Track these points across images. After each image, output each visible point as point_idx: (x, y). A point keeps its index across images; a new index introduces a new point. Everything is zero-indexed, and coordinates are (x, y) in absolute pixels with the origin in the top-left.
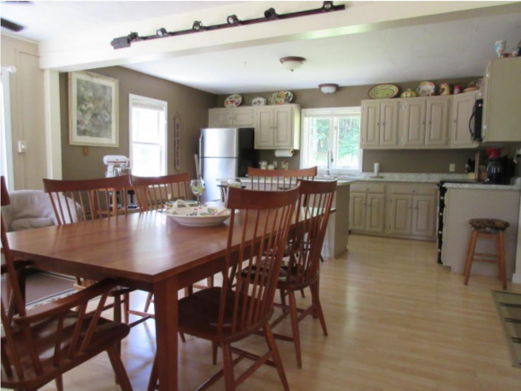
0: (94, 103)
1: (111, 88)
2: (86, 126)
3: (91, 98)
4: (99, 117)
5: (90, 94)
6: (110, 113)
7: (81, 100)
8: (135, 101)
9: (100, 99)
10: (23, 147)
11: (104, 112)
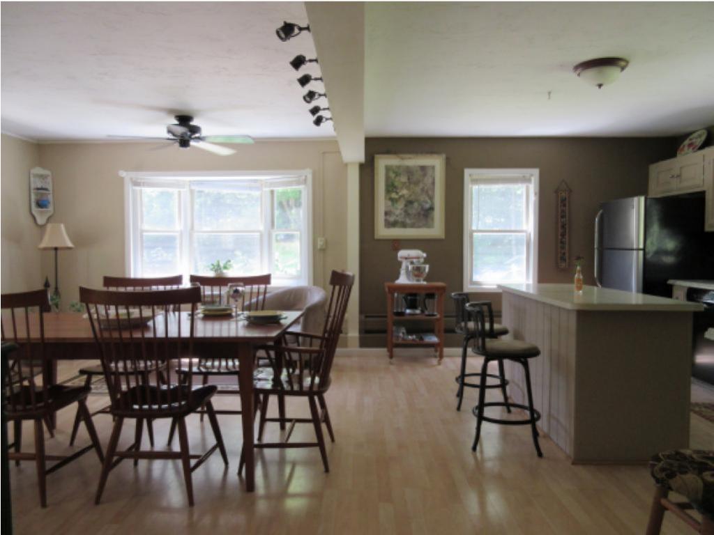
0: (408, 188)
1: (433, 168)
2: (397, 216)
3: (405, 183)
4: (416, 205)
5: (404, 179)
6: (431, 198)
7: (391, 187)
8: (474, 177)
9: (417, 183)
10: (321, 243)
11: (423, 198)
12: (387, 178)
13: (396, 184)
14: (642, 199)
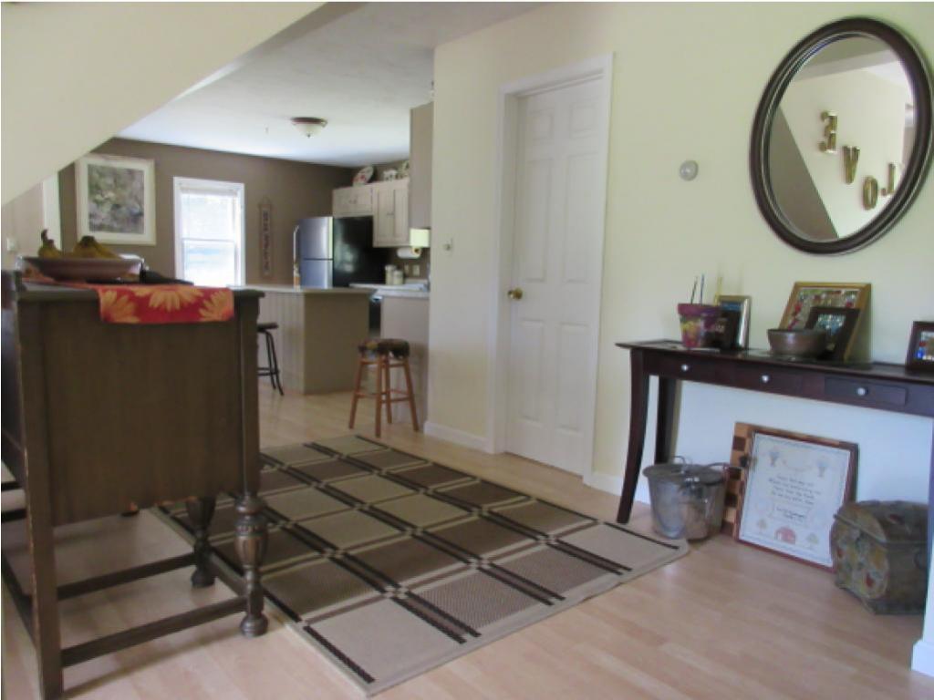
0: (114, 191)
1: (141, 173)
2: (103, 219)
3: (111, 186)
4: (124, 209)
5: (110, 181)
6: (141, 203)
7: (94, 188)
8: (184, 186)
9: (124, 187)
10: (13, 245)
11: (131, 202)
12: (90, 178)
13: (102, 186)
14: (331, 219)
